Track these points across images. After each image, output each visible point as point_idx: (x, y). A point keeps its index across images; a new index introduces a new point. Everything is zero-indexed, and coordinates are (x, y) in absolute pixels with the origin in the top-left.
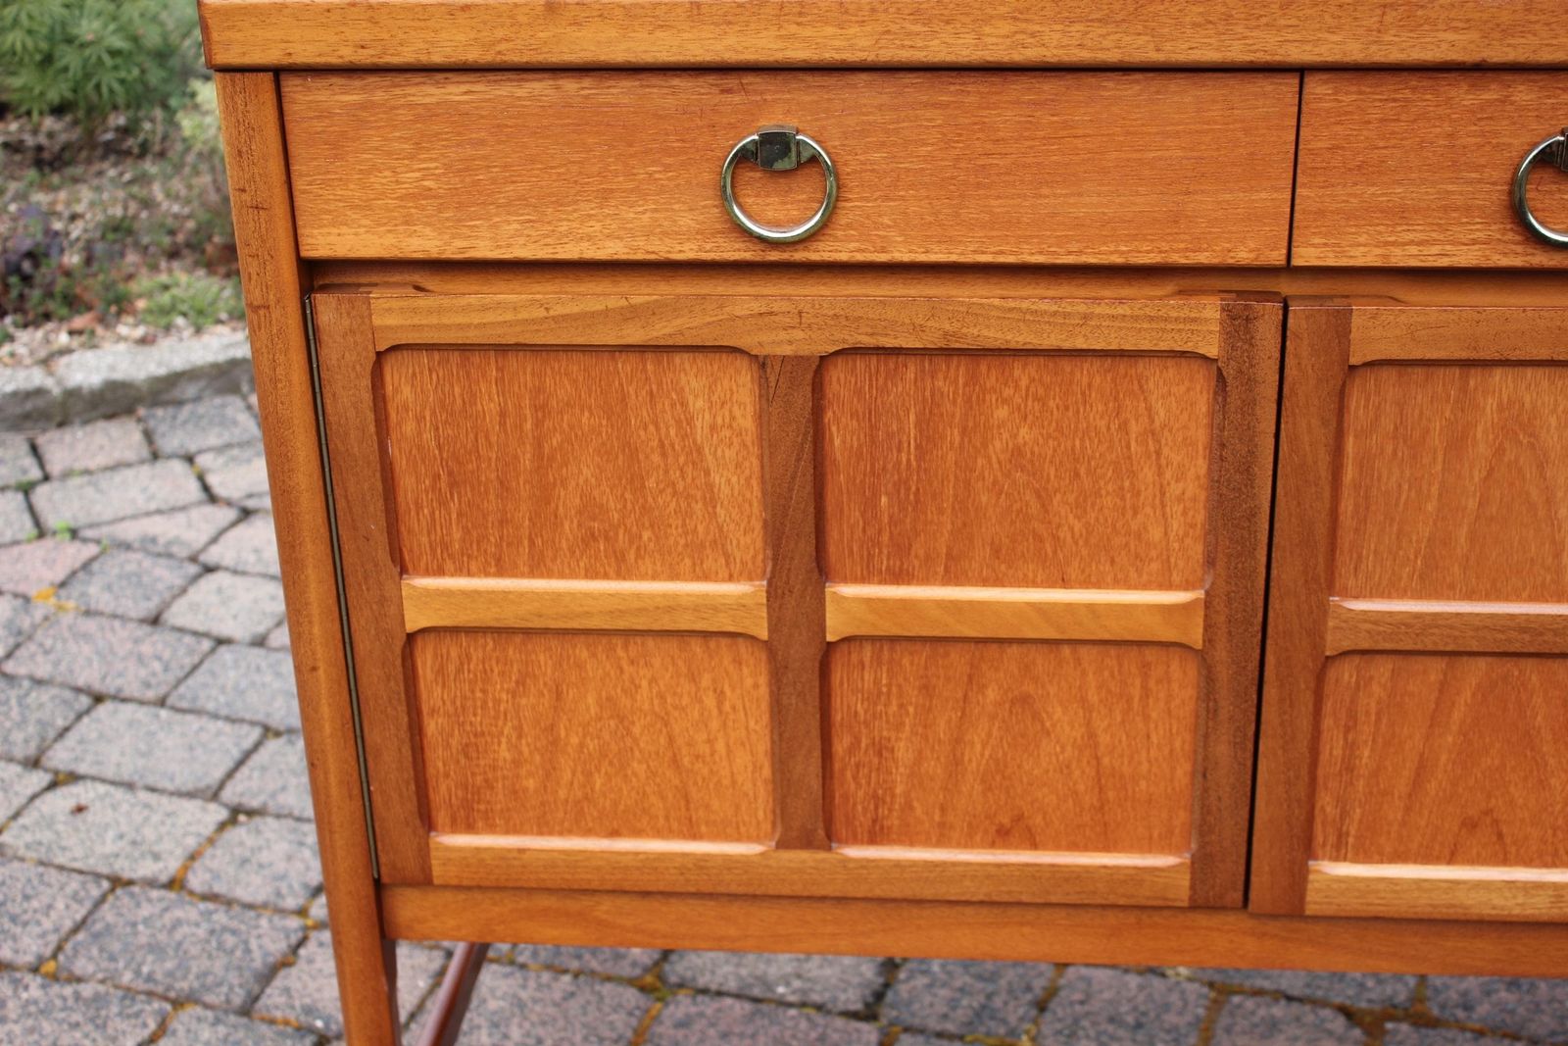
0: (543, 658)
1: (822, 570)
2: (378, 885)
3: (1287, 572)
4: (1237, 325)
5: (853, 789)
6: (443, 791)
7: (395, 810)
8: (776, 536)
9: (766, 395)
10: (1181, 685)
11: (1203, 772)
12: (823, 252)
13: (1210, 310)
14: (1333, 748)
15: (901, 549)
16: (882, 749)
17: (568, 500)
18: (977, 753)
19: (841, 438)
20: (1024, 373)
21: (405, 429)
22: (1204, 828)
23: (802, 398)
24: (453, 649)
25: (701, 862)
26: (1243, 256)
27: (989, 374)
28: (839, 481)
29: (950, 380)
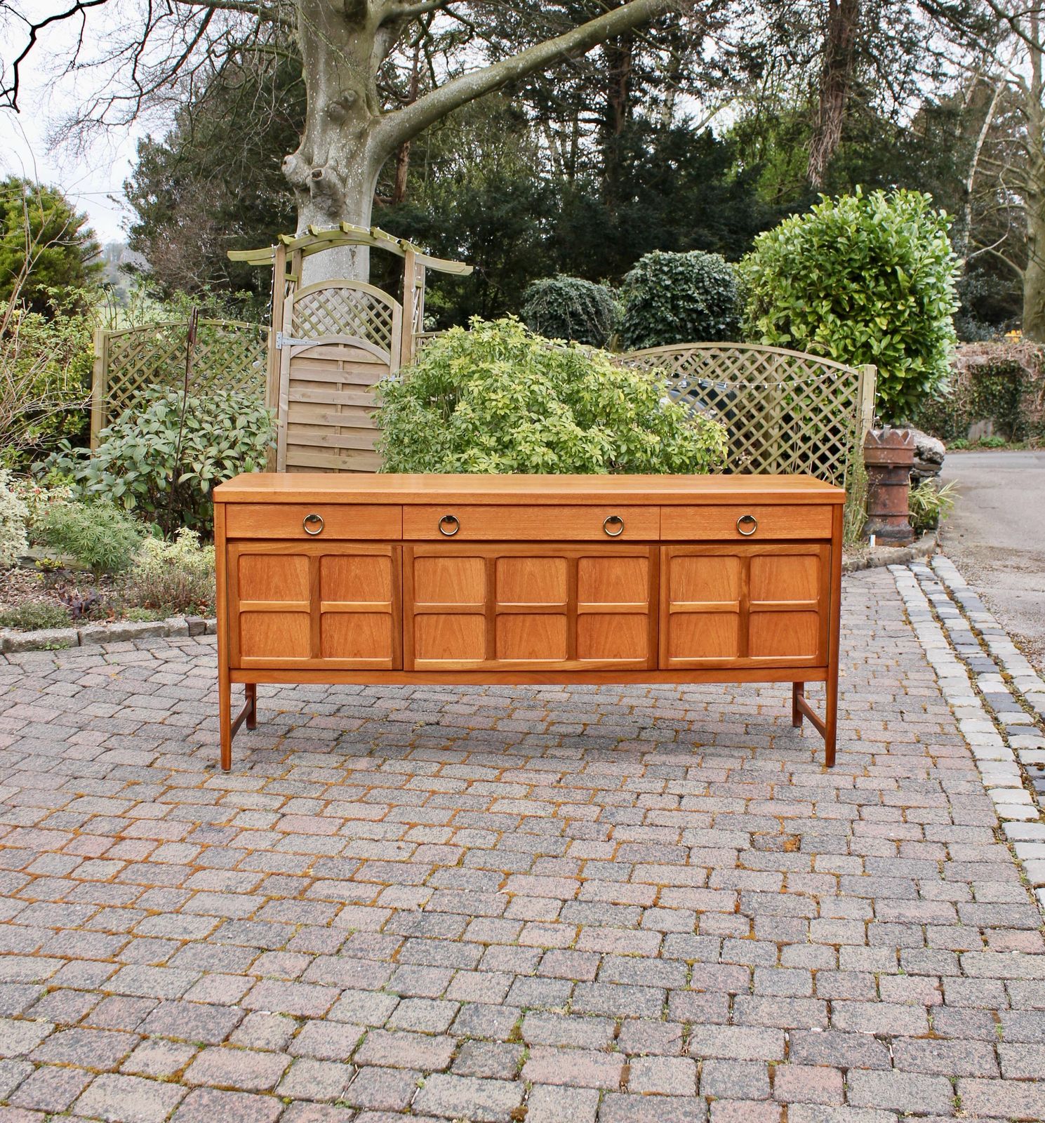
0: (266, 617)
1: (320, 598)
2: (230, 669)
3: (406, 598)
4: (394, 549)
5: (326, 645)
6: (244, 647)
7: (235, 651)
8: (311, 591)
9: (311, 563)
10: (388, 622)
11: (393, 640)
12: (321, 537)
13: (389, 547)
14: (417, 634)
15: (335, 594)
16: (332, 637)
17: (273, 585)
18: (350, 638)
19: (324, 572)
20: (357, 559)
21: (243, 571)
22: (394, 652)
23: (317, 564)
24: (248, 616)
25: (295, 662)
26: (394, 538)
27: (351, 559)
28: (323, 581)
29: (344, 561)
